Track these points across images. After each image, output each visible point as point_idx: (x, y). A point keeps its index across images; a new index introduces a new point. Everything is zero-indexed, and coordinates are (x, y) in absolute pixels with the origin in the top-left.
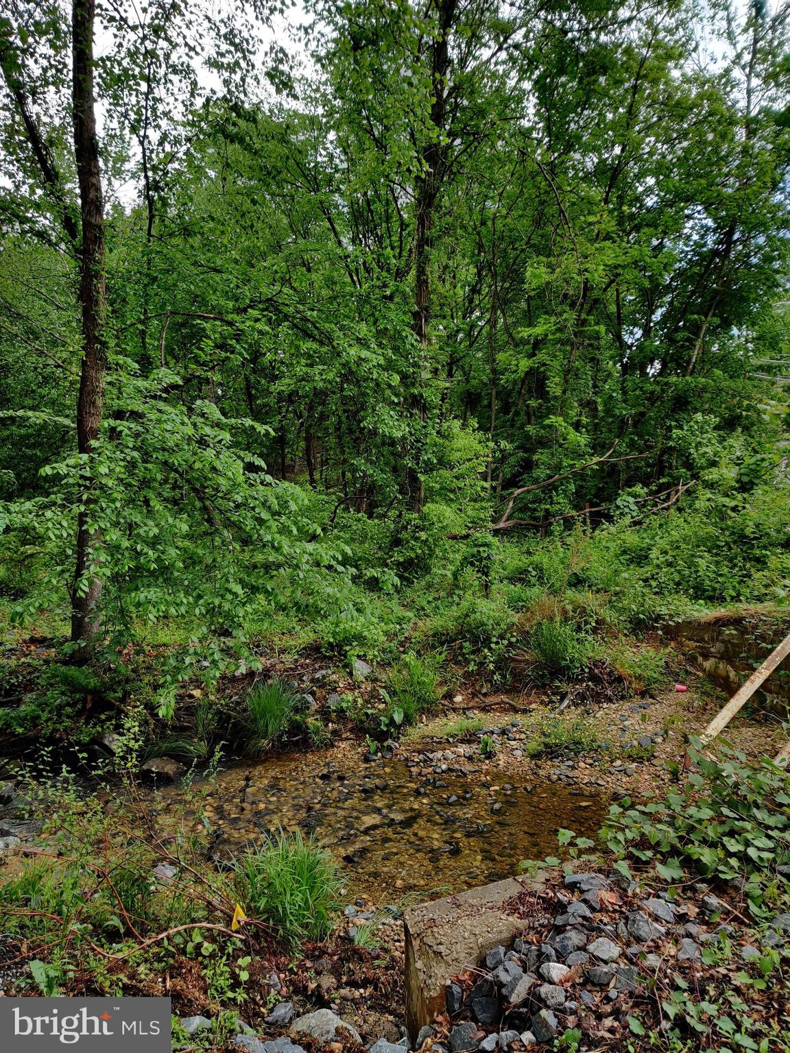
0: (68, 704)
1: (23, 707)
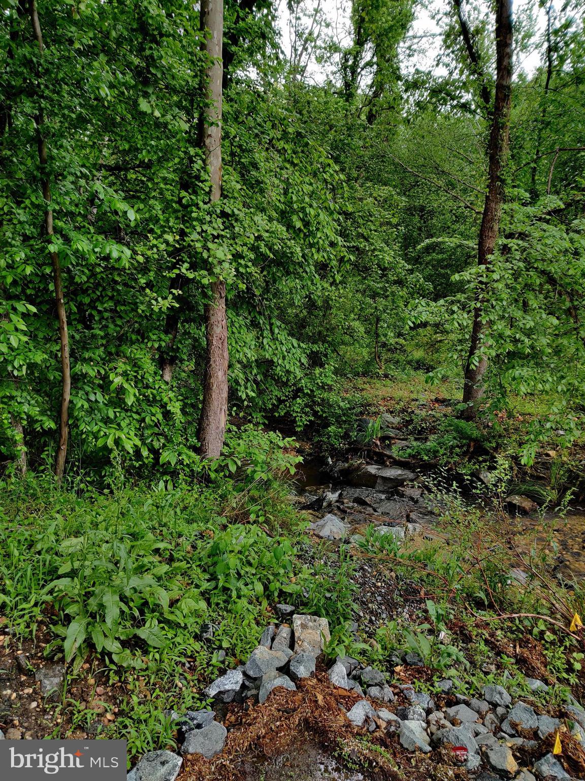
0: (458, 446)
1: (428, 443)
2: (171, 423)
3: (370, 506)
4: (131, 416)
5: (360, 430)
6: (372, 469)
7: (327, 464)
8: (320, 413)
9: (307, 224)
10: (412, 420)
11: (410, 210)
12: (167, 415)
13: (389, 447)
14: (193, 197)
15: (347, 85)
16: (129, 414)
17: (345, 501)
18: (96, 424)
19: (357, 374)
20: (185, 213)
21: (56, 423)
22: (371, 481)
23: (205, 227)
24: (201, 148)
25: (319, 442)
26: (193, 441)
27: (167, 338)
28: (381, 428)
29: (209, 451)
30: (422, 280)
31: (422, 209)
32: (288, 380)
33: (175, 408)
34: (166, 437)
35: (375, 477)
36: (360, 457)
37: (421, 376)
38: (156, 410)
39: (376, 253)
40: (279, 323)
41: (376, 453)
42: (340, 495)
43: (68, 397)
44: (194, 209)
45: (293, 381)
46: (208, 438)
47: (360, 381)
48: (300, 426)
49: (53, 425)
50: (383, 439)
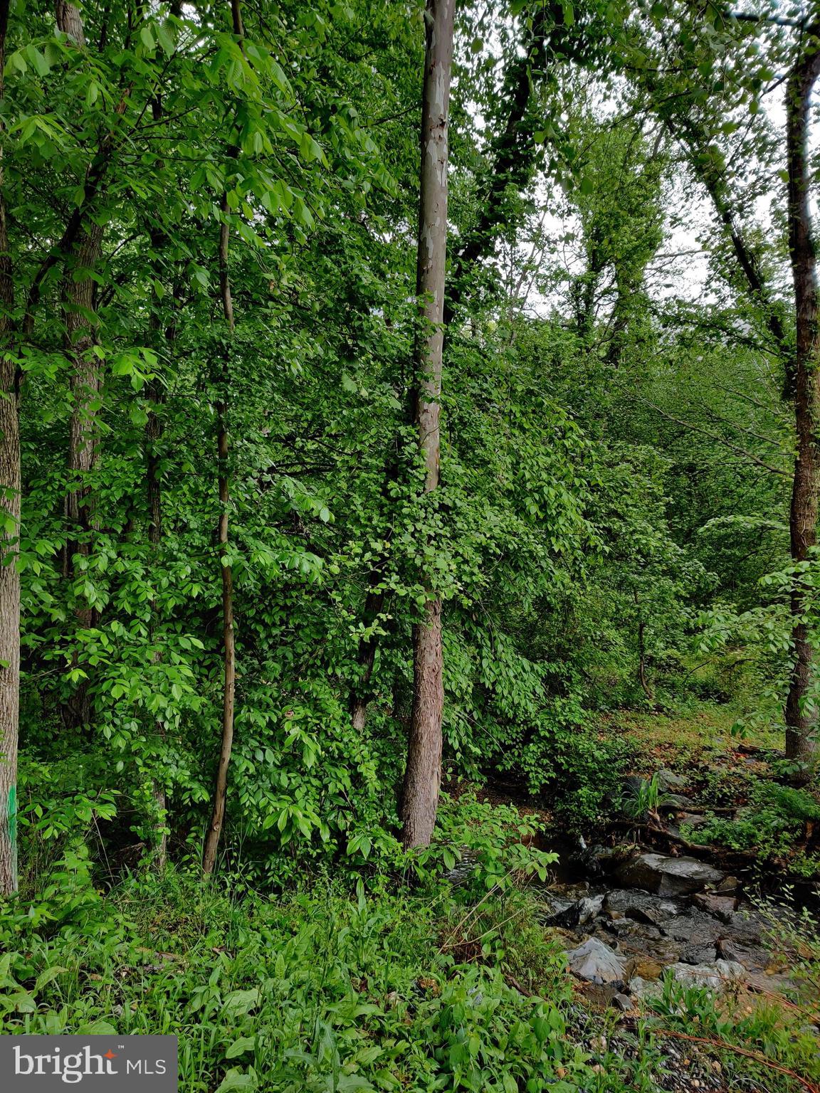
0: (786, 829)
1: (737, 821)
2: (362, 792)
3: (653, 924)
4: (309, 782)
5: (627, 796)
6: (652, 860)
7: (579, 848)
8: (565, 767)
9: (544, 506)
10: (707, 782)
11: (675, 471)
12: (357, 779)
13: (674, 824)
14: (405, 489)
15: (580, 317)
16: (306, 779)
17: (614, 913)
18: (264, 796)
19: (615, 705)
20: (391, 508)
21: (210, 792)
22: (650, 882)
23: (419, 526)
24: (414, 426)
25: (564, 811)
26: (393, 819)
27: (361, 670)
28: (660, 793)
29: (415, 835)
30: (702, 569)
31: (691, 468)
32: (515, 716)
33: (369, 770)
34: (355, 812)
35: (657, 874)
36: (631, 838)
37: (710, 709)
38: (344, 773)
39: (636, 536)
40: (503, 637)
41: (654, 834)
42: (604, 902)
43: (228, 755)
44: (405, 503)
45: (522, 717)
46: (414, 814)
47: (621, 717)
48: (534, 787)
49: (206, 797)
50: (664, 810)
